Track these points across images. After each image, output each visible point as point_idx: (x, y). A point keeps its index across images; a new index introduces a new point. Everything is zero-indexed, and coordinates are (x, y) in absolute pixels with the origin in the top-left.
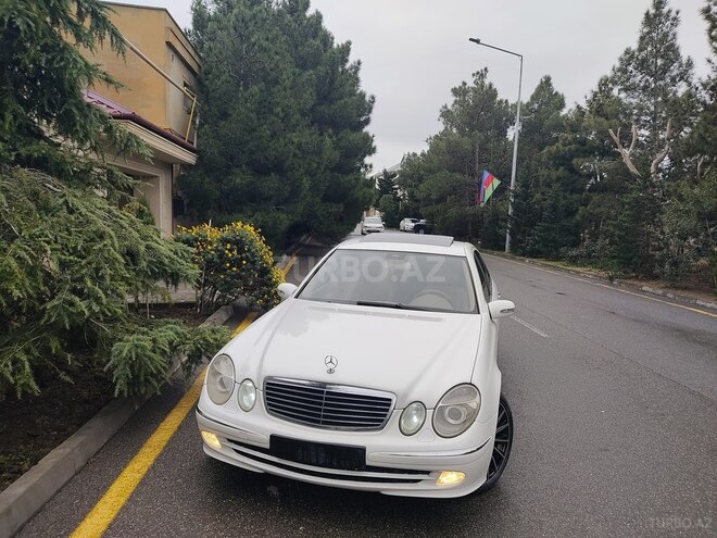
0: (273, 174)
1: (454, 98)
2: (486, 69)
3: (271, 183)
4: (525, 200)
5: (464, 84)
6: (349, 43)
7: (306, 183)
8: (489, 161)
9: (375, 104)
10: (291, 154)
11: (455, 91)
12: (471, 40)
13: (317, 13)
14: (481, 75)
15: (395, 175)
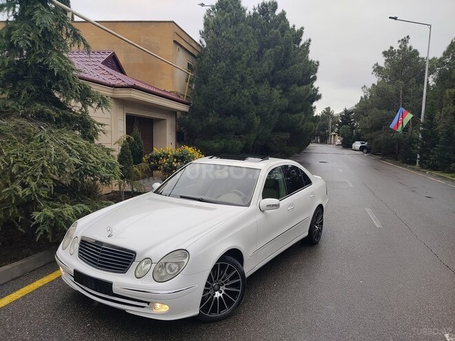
0: (232, 116)
1: (385, 58)
2: (408, 37)
3: (231, 122)
4: (430, 128)
5: (392, 48)
6: (303, 28)
7: (257, 121)
8: (409, 101)
9: (319, 67)
10: (245, 103)
11: (385, 53)
12: (390, 18)
13: (283, 11)
14: (405, 41)
15: (352, 112)
